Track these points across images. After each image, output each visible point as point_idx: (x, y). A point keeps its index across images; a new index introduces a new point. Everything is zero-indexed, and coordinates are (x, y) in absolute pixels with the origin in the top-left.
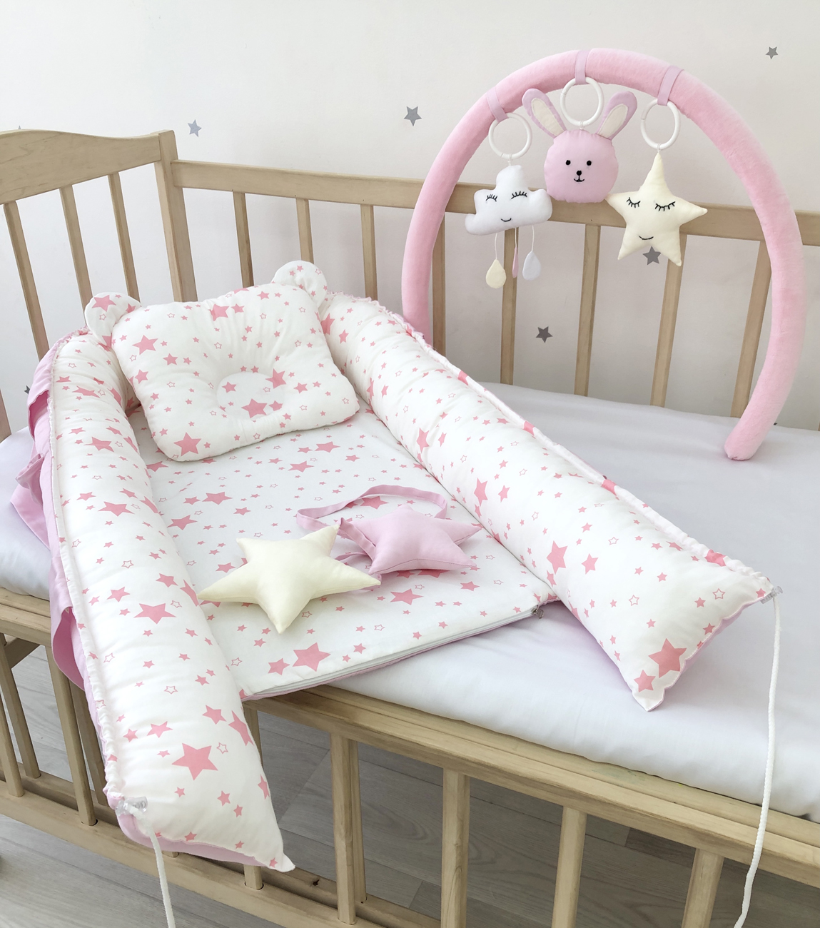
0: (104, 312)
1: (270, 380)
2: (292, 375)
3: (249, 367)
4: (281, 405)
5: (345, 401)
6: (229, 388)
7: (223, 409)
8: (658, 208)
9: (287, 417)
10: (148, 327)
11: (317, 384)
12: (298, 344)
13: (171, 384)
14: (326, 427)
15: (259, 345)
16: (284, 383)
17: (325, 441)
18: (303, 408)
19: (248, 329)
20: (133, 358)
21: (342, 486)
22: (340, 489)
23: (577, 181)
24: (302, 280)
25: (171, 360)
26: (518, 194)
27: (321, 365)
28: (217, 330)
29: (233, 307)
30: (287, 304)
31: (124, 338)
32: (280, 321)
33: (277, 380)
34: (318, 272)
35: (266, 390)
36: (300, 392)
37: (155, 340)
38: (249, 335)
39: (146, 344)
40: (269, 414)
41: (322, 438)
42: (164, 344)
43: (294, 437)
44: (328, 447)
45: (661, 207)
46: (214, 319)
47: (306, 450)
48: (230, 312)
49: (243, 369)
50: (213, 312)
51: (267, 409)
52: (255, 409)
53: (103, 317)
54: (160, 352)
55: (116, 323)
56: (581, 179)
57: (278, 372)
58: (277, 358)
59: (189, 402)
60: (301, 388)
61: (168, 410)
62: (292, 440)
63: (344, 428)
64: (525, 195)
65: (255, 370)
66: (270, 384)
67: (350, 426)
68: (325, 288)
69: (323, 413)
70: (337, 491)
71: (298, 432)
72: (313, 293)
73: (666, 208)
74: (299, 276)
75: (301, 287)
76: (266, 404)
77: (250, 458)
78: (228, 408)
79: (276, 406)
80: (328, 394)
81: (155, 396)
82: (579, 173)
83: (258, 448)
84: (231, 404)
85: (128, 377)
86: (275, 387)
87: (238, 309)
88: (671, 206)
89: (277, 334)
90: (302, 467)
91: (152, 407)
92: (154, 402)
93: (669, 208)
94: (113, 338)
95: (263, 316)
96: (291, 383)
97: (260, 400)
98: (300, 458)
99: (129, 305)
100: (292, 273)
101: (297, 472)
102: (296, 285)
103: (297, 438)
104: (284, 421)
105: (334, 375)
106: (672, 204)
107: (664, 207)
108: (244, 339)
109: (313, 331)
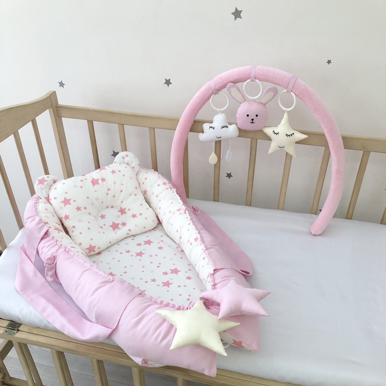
0: (43, 186)
1: (119, 211)
2: (129, 210)
3: (110, 206)
4: (126, 223)
5: (153, 221)
6: (103, 217)
7: (102, 228)
8: (287, 136)
9: (130, 230)
10: (66, 193)
11: (141, 214)
12: (131, 195)
13: (80, 221)
14: (146, 232)
15: (114, 196)
16: (126, 213)
17: (147, 239)
18: (136, 226)
19: (109, 190)
20: (61, 208)
21: (160, 264)
22: (160, 265)
23: (252, 123)
24: (128, 161)
25: (78, 209)
26: (224, 126)
27: (141, 205)
28: (96, 191)
29: (101, 179)
30: (124, 175)
31: (55, 198)
32: (122, 185)
33: (122, 211)
34: (135, 157)
35: (118, 216)
36: (134, 218)
37: (70, 199)
38: (109, 192)
39: (66, 202)
40: (121, 229)
41: (144, 238)
42: (74, 201)
43: (133, 238)
44: (149, 242)
45: (288, 135)
46: (94, 186)
47: (139, 245)
48: (100, 181)
49: (107, 207)
50: (92, 182)
51: (120, 226)
52: (115, 226)
53: (43, 188)
54: (74, 205)
55: (49, 189)
56: (253, 122)
57: (123, 208)
58: (122, 202)
59: (89, 229)
60: (134, 216)
61: (81, 233)
62: (132, 239)
63: (153, 231)
64: (227, 127)
65: (112, 207)
66: (120, 214)
67: (155, 230)
68: (139, 165)
69: (144, 228)
70: (158, 267)
71: (134, 236)
72: (133, 167)
73: (291, 136)
74: (127, 159)
75: (127, 164)
76: (119, 224)
77: (117, 251)
78: (104, 227)
79: (124, 224)
80: (146, 218)
81: (74, 227)
82: (253, 120)
83: (119, 245)
84: (104, 225)
85: (60, 217)
86: (122, 215)
87: (103, 180)
88: (292, 135)
89: (121, 191)
90: (140, 254)
91: (73, 232)
92: (73, 229)
93: (292, 136)
94: (50, 198)
95: (115, 183)
96: (129, 214)
97: (116, 222)
98: (139, 249)
99: (54, 180)
100: (123, 158)
101: (139, 257)
102: (125, 163)
103: (134, 238)
104: (128, 232)
105: (147, 209)
106: (293, 134)
107: (289, 135)
108: (107, 194)
109: (136, 188)
